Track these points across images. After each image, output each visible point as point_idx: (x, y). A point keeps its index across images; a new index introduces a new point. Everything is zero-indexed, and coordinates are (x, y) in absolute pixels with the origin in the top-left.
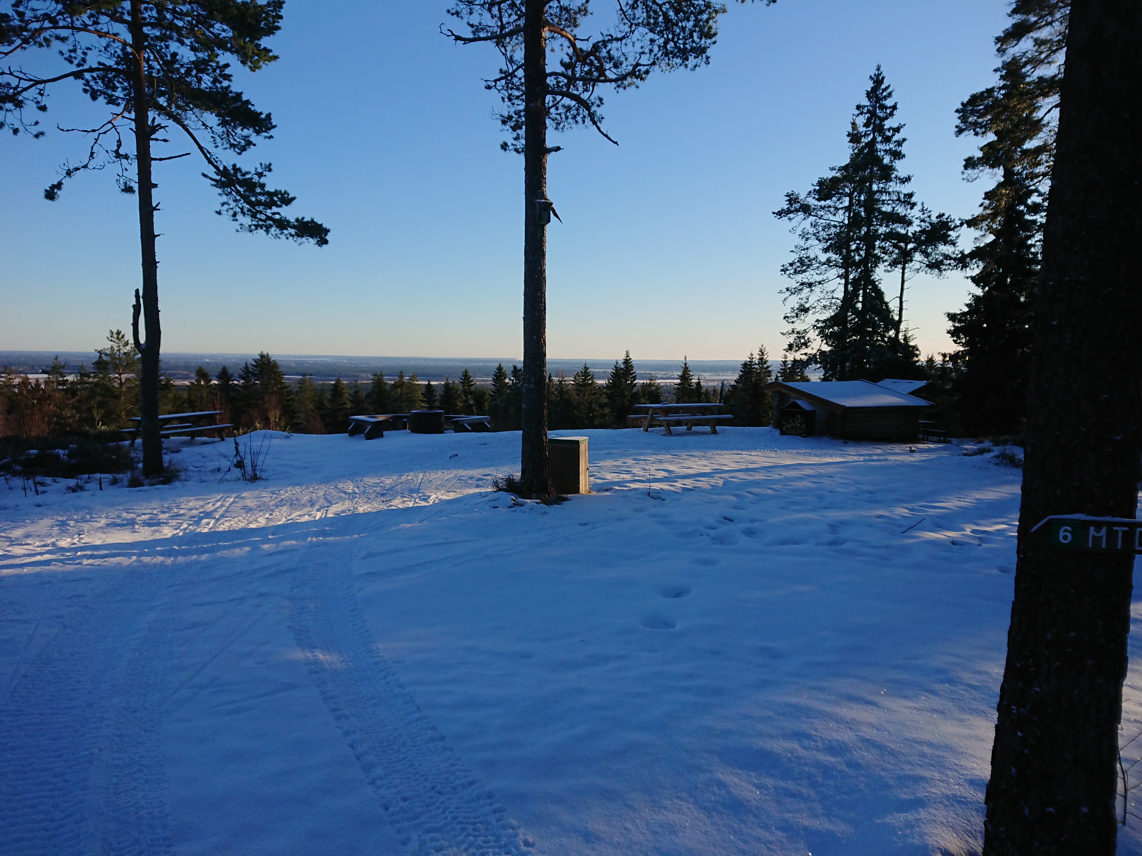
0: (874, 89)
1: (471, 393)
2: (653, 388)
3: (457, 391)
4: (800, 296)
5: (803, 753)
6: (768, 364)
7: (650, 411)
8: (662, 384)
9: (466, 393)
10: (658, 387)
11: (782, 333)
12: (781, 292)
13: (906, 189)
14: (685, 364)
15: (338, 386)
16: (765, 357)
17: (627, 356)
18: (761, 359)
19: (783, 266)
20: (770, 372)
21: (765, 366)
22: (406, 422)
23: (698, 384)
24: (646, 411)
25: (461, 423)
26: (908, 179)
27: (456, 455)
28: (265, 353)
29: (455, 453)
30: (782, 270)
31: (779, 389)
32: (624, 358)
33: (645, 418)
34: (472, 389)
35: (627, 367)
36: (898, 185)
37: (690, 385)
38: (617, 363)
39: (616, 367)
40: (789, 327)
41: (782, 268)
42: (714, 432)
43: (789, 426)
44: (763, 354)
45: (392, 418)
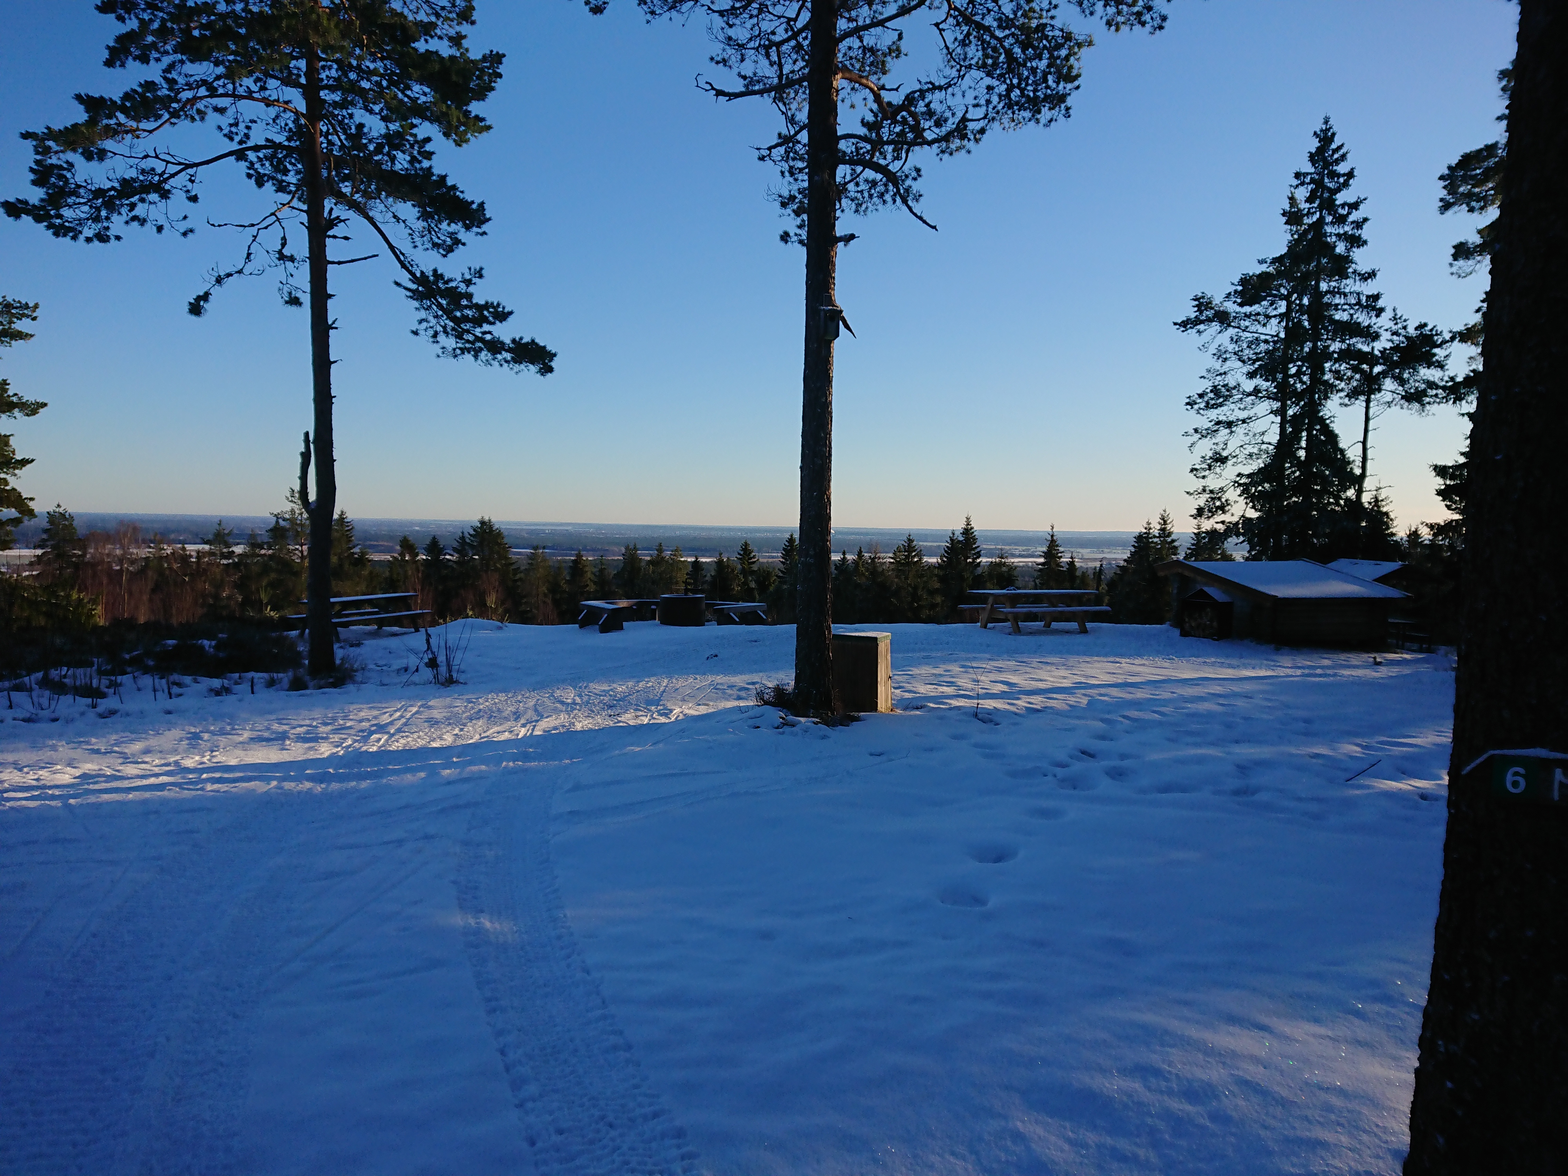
0: (1321, 150)
1: (753, 572)
2: (1004, 569)
3: (733, 571)
4: (1214, 440)
5: (1146, 1096)
6: (1173, 537)
7: (991, 600)
8: (1021, 564)
9: (744, 571)
10: (1012, 568)
11: (1188, 493)
12: (1186, 434)
13: (1369, 288)
14: (1052, 536)
15: (580, 563)
16: (1169, 527)
17: (968, 524)
18: (1163, 530)
19: (1189, 397)
20: (1176, 548)
21: (1169, 540)
22: (655, 610)
23: (1071, 564)
24: (983, 599)
25: (726, 612)
26: (1372, 275)
27: (716, 656)
28: (486, 519)
29: (713, 652)
30: (1188, 404)
31: (1180, 571)
32: (964, 526)
33: (984, 609)
34: (755, 567)
35: (967, 539)
36: (1358, 283)
37: (1058, 565)
38: (953, 534)
39: (951, 539)
40: (1199, 484)
41: (1188, 400)
42: (1084, 631)
43: (1193, 624)
44: (1165, 522)
45: (636, 604)
